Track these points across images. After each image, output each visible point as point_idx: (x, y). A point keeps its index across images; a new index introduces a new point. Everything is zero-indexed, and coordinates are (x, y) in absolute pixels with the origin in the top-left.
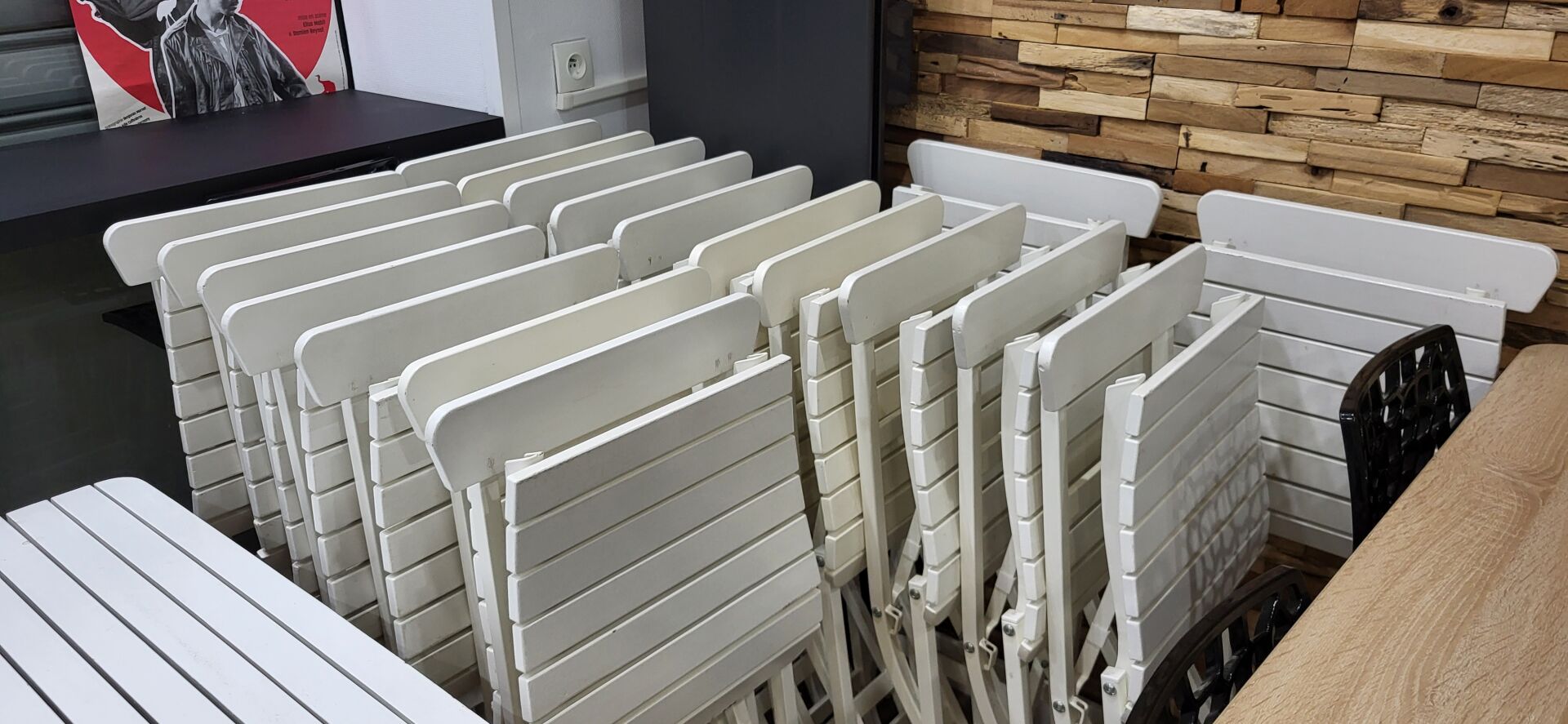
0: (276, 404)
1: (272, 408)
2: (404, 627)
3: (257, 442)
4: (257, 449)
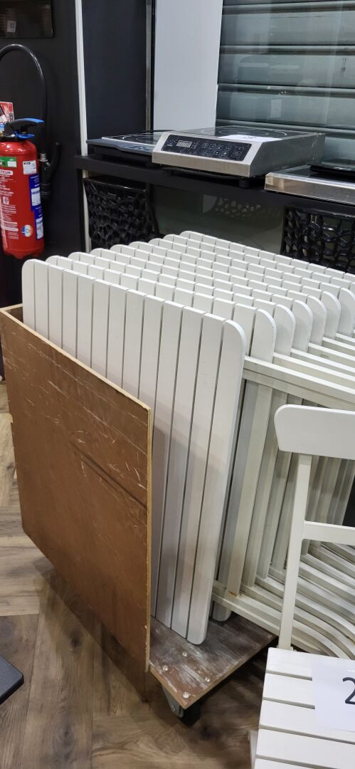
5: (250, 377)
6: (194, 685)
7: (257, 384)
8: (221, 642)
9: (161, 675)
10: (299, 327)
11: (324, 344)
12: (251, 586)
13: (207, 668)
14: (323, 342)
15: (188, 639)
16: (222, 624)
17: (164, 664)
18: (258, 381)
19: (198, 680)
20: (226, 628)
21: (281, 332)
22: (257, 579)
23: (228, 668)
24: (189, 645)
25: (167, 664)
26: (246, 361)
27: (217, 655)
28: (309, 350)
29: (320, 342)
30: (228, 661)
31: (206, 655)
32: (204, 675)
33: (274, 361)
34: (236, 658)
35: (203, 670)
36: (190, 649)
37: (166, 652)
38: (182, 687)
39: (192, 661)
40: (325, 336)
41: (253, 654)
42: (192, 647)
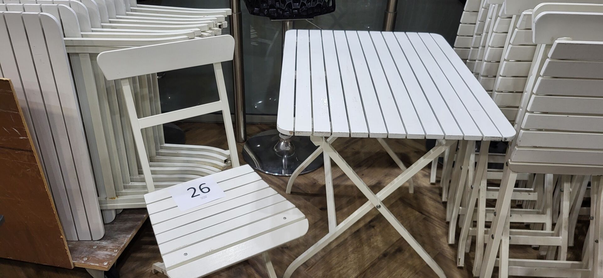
0: (491, 19)
1: (489, 20)
2: (497, 95)
3: (480, 35)
4: (478, 37)
5: (71, 51)
6: (108, 257)
7: (77, 54)
8: (116, 231)
9: (84, 263)
10: (91, 13)
11: (110, 22)
12: (122, 190)
13: (112, 246)
14: (110, 21)
15: (93, 240)
16: (112, 223)
17: (83, 258)
18: (77, 52)
19: (109, 254)
20: (116, 224)
21: (81, 18)
22: (124, 186)
23: (126, 240)
24: (95, 242)
25: (85, 257)
26: (64, 40)
27: (116, 238)
28: (103, 27)
29: (108, 22)
30: (125, 237)
31: (109, 241)
32: (112, 250)
33: (82, 36)
34: (129, 234)
35: (110, 248)
36: (97, 243)
37: (81, 252)
38: (102, 261)
39: (101, 248)
40: (109, 18)
41: (139, 228)
42: (98, 242)
